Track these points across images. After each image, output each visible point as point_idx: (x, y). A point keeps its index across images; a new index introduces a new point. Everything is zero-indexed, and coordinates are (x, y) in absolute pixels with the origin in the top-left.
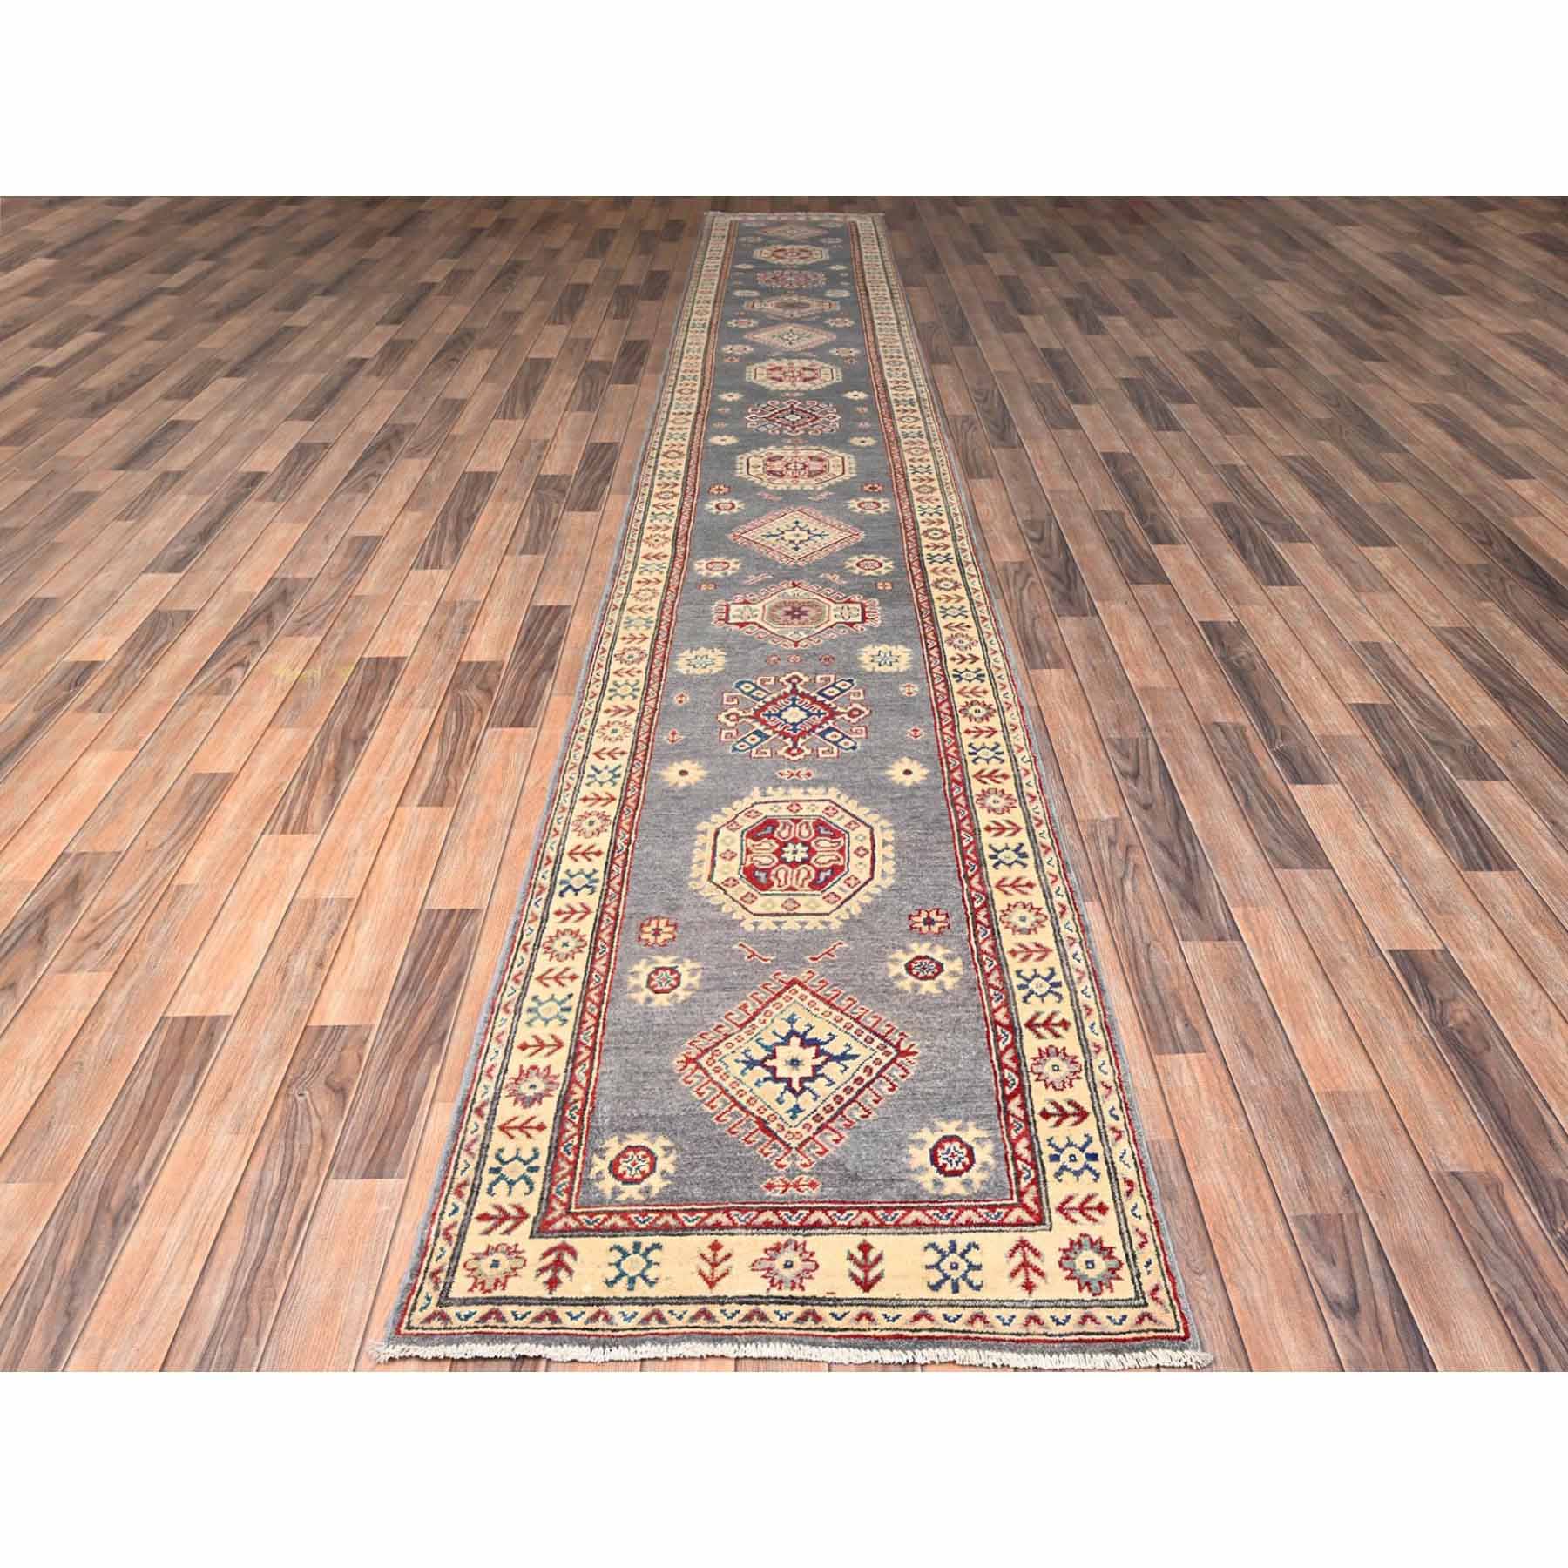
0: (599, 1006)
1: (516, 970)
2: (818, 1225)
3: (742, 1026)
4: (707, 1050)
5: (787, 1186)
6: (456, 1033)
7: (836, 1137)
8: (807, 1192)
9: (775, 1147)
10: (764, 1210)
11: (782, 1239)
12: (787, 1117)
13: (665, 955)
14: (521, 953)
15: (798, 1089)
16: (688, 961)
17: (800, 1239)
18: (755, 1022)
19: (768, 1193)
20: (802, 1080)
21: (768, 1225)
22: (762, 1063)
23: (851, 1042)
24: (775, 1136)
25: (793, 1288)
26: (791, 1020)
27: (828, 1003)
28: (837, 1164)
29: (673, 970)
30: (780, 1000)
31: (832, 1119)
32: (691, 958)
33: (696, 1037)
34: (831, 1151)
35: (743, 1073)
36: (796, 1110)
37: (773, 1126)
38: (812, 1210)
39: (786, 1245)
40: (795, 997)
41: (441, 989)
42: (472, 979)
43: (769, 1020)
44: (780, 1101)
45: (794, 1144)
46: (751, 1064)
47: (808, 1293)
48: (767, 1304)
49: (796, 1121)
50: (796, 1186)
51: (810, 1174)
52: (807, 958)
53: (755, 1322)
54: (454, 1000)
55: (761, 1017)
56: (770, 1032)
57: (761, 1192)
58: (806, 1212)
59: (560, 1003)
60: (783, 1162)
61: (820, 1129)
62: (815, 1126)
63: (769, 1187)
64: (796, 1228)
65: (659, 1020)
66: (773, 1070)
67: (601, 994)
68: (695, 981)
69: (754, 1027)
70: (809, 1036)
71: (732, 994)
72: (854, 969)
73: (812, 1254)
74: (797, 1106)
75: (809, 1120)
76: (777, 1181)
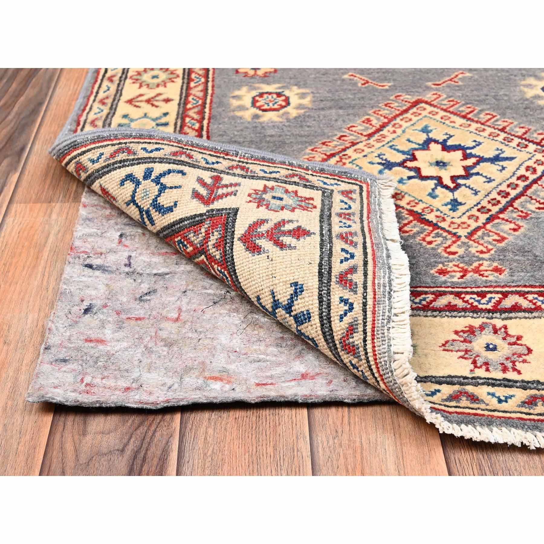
0: (201, 121)
1: (101, 95)
2: (516, 308)
3: (370, 136)
4: (333, 155)
5: (465, 272)
6: (37, 147)
7: (512, 226)
8: (492, 277)
9: (438, 235)
10: (444, 293)
11: (477, 322)
12: (446, 209)
13: (268, 84)
14: (106, 83)
15: (452, 185)
16: (295, 88)
17: (499, 323)
18: (385, 132)
19: (443, 278)
20: (454, 178)
21: (451, 308)
22: (402, 164)
23: (502, 147)
24: (435, 226)
25: (505, 370)
26: (425, 130)
27: (464, 117)
28: (522, 251)
29: (279, 95)
30: (408, 115)
31: (502, 211)
32: (296, 84)
33: (318, 145)
34: (511, 238)
35: (381, 172)
36: (455, 204)
37: (431, 217)
38: (505, 295)
39: (482, 328)
40: (424, 113)
41: (18, 114)
42: (53, 106)
43: (399, 131)
44: (432, 195)
45: (463, 232)
46: (389, 165)
47: (527, 376)
48: (476, 385)
49: (459, 213)
50: (477, 271)
51: (492, 260)
52: (429, 84)
53: (464, 402)
54: (34, 121)
55: (390, 128)
56: (404, 140)
57: (433, 277)
58: (498, 297)
59: (154, 120)
60: (453, 249)
61: (490, 220)
62: (483, 218)
63: (442, 272)
64: (489, 311)
65: (270, 132)
66: (418, 170)
67: (201, 113)
68: (306, 101)
69: (384, 137)
70: (449, 143)
71: (351, 111)
72: (485, 91)
73: (519, 338)
74: (455, 200)
75: (474, 212)
76: (450, 266)
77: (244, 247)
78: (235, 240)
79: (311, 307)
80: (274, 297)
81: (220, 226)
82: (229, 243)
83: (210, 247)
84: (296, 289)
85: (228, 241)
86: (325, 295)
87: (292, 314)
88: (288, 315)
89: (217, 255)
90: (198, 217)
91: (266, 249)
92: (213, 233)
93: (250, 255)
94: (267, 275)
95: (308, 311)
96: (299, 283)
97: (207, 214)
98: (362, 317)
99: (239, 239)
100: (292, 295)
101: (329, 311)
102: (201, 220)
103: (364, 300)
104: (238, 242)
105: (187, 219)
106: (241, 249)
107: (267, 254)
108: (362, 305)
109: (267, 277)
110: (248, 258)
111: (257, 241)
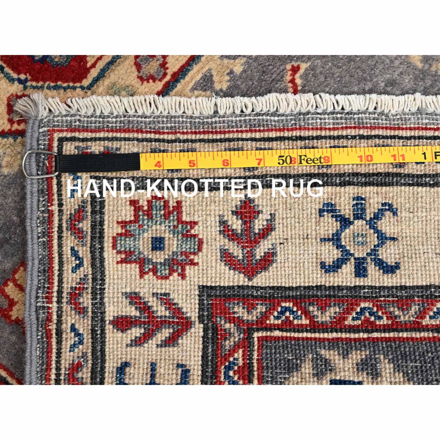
77: (263, 273)
78: (250, 284)
79: (352, 195)
80: (329, 240)
81: (227, 305)
82: (253, 292)
83: (250, 318)
84: (328, 211)
85: (250, 293)
86: (342, 179)
87: (352, 219)
88: (352, 227)
89: (261, 308)
90: (207, 334)
91: (270, 247)
92: (234, 313)
93: (274, 265)
94: (304, 245)
95: (354, 199)
96: (321, 207)
97: (206, 322)
98: (377, 140)
99: (250, 279)
100: (332, 216)
101: (361, 175)
102: (213, 330)
103: (358, 138)
104: (255, 280)
105: (205, 349)
106: (264, 277)
107: (278, 245)
108: (363, 141)
109: (306, 245)
110: (277, 267)
111: (258, 257)
